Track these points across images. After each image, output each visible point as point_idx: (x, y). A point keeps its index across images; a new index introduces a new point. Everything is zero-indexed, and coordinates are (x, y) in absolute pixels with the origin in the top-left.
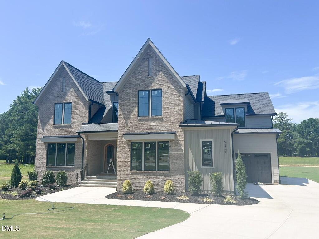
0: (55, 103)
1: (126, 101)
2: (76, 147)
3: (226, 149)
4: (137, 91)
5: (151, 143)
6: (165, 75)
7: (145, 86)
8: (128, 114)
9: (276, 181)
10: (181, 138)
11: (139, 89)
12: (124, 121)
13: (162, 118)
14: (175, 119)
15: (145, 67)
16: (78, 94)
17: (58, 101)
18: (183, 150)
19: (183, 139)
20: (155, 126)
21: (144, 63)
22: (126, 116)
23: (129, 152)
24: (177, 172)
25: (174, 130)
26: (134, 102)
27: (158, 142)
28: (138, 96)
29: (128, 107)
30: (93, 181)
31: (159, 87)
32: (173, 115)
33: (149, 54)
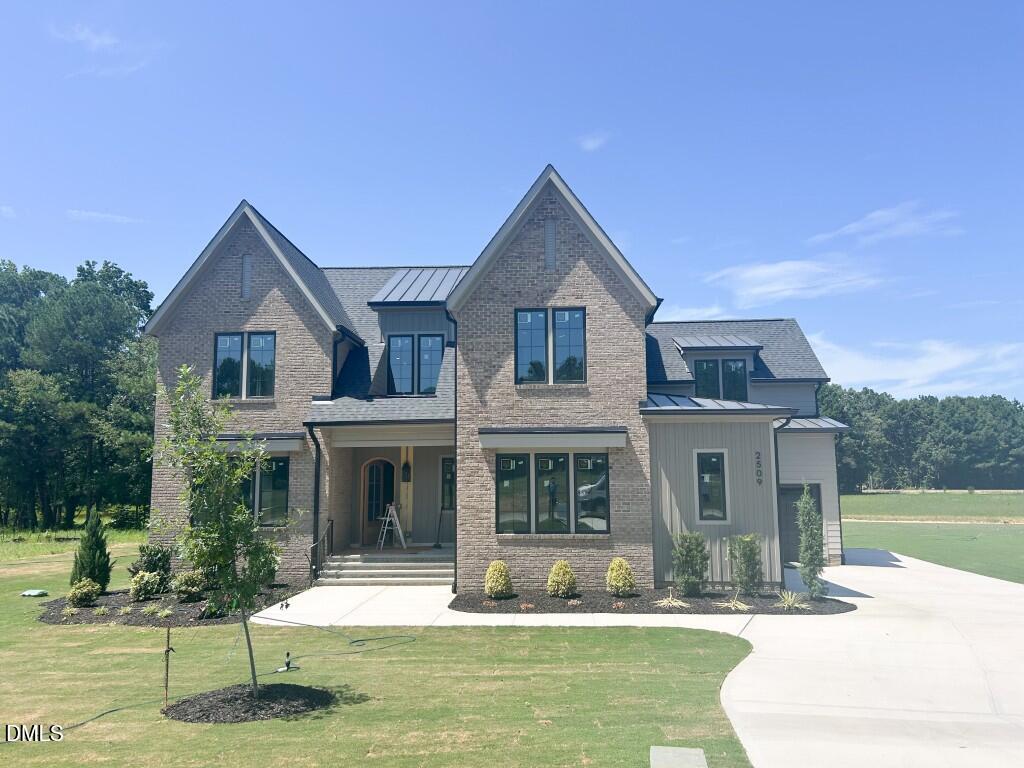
0: (216, 331)
1: (480, 337)
2: (293, 467)
3: (759, 473)
4: (512, 309)
5: (555, 457)
6: (595, 269)
7: (536, 299)
8: (486, 374)
9: (835, 556)
10: (642, 445)
11: (517, 306)
12: (474, 396)
13: (587, 389)
14: (623, 392)
15: (534, 243)
16: (297, 308)
17: (225, 324)
18: (648, 476)
19: (647, 446)
20: (569, 409)
21: (534, 233)
22: (482, 380)
23: (493, 482)
24: (630, 537)
25: (620, 423)
26: (504, 340)
27: (575, 455)
28: (513, 324)
29: (485, 354)
30: (355, 568)
31: (578, 303)
32: (618, 382)
33: (546, 206)
